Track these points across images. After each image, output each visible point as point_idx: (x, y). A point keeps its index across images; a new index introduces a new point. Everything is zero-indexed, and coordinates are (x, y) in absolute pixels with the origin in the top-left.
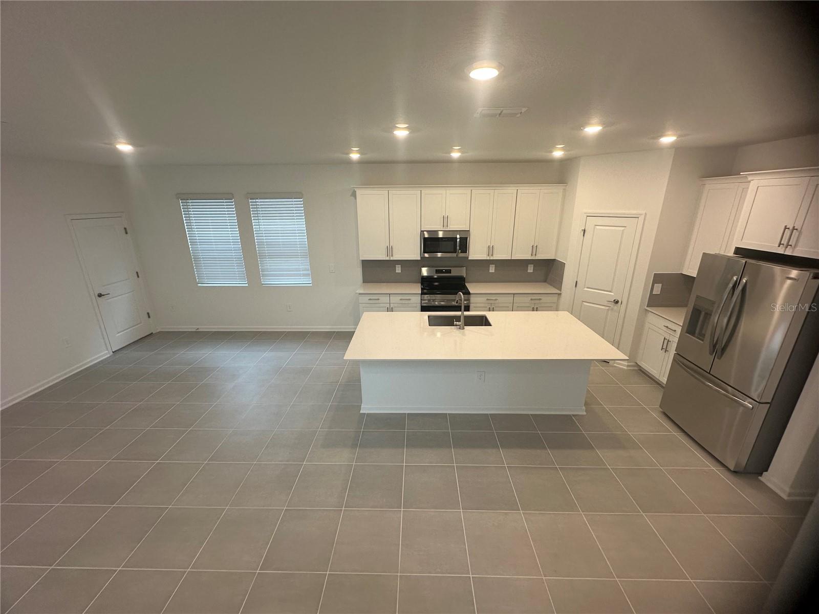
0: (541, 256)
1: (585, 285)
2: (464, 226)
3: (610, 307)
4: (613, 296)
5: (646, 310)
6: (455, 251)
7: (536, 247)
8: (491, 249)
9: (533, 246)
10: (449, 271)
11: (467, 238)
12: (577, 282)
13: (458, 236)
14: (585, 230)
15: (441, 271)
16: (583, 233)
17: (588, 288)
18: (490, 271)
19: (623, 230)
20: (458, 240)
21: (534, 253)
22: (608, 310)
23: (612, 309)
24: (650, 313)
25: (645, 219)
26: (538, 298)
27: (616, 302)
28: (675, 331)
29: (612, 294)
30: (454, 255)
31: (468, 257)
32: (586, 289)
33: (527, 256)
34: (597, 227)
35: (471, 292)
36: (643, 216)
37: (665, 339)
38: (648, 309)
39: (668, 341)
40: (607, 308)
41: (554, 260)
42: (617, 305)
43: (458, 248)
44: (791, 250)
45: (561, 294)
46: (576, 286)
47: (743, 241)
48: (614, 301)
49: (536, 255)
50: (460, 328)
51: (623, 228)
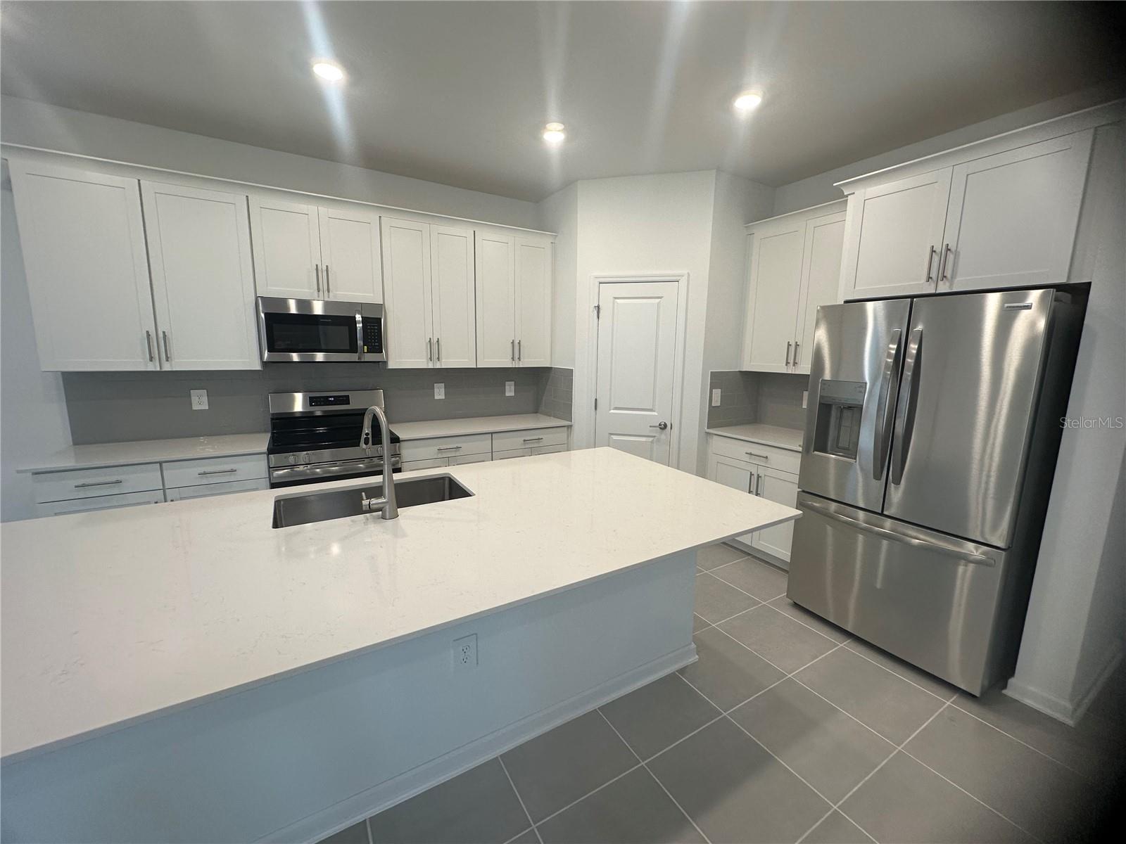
0: (528, 362)
1: (610, 405)
2: (372, 295)
3: (654, 437)
4: (656, 417)
5: (708, 433)
6: (353, 348)
7: (519, 343)
8: (434, 347)
9: (513, 343)
10: (346, 400)
11: (380, 319)
12: (596, 399)
13: (358, 317)
14: (598, 307)
15: (324, 401)
16: (596, 312)
17: (616, 408)
18: (437, 397)
19: (659, 304)
20: (359, 326)
21: (516, 356)
22: (652, 442)
23: (659, 440)
24: (715, 437)
25: (688, 281)
26: (537, 437)
27: (663, 427)
28: (767, 457)
29: (656, 414)
30: (353, 357)
31: (385, 363)
32: (612, 411)
33: (504, 362)
34: (618, 301)
35: (402, 436)
36: (686, 277)
37: (751, 474)
38: (711, 431)
39: (759, 477)
40: (651, 439)
41: (549, 369)
42: (664, 431)
43: (360, 343)
44: (948, 284)
45: (571, 426)
46: (596, 409)
47: (856, 288)
48: (660, 425)
49: (519, 359)
50: (383, 517)
51: (658, 300)
